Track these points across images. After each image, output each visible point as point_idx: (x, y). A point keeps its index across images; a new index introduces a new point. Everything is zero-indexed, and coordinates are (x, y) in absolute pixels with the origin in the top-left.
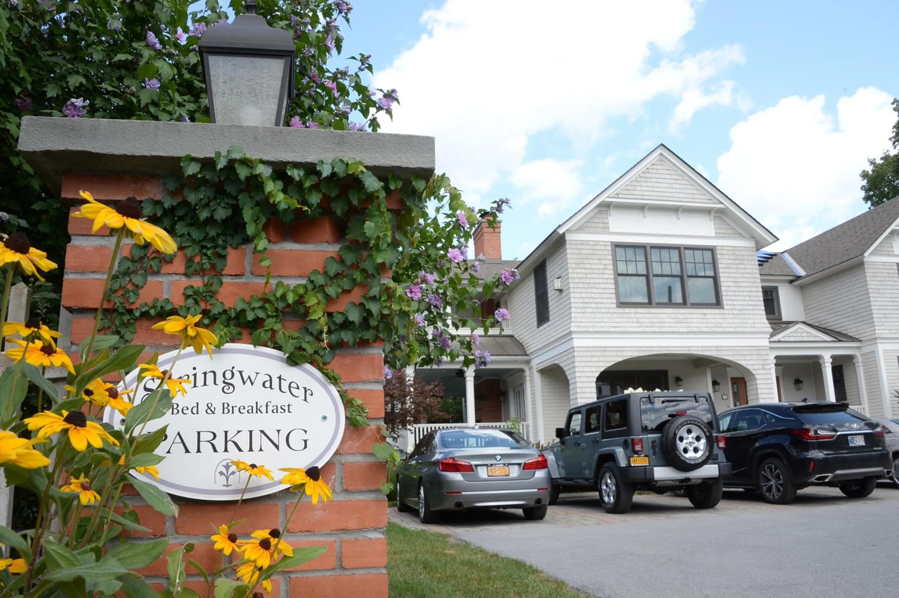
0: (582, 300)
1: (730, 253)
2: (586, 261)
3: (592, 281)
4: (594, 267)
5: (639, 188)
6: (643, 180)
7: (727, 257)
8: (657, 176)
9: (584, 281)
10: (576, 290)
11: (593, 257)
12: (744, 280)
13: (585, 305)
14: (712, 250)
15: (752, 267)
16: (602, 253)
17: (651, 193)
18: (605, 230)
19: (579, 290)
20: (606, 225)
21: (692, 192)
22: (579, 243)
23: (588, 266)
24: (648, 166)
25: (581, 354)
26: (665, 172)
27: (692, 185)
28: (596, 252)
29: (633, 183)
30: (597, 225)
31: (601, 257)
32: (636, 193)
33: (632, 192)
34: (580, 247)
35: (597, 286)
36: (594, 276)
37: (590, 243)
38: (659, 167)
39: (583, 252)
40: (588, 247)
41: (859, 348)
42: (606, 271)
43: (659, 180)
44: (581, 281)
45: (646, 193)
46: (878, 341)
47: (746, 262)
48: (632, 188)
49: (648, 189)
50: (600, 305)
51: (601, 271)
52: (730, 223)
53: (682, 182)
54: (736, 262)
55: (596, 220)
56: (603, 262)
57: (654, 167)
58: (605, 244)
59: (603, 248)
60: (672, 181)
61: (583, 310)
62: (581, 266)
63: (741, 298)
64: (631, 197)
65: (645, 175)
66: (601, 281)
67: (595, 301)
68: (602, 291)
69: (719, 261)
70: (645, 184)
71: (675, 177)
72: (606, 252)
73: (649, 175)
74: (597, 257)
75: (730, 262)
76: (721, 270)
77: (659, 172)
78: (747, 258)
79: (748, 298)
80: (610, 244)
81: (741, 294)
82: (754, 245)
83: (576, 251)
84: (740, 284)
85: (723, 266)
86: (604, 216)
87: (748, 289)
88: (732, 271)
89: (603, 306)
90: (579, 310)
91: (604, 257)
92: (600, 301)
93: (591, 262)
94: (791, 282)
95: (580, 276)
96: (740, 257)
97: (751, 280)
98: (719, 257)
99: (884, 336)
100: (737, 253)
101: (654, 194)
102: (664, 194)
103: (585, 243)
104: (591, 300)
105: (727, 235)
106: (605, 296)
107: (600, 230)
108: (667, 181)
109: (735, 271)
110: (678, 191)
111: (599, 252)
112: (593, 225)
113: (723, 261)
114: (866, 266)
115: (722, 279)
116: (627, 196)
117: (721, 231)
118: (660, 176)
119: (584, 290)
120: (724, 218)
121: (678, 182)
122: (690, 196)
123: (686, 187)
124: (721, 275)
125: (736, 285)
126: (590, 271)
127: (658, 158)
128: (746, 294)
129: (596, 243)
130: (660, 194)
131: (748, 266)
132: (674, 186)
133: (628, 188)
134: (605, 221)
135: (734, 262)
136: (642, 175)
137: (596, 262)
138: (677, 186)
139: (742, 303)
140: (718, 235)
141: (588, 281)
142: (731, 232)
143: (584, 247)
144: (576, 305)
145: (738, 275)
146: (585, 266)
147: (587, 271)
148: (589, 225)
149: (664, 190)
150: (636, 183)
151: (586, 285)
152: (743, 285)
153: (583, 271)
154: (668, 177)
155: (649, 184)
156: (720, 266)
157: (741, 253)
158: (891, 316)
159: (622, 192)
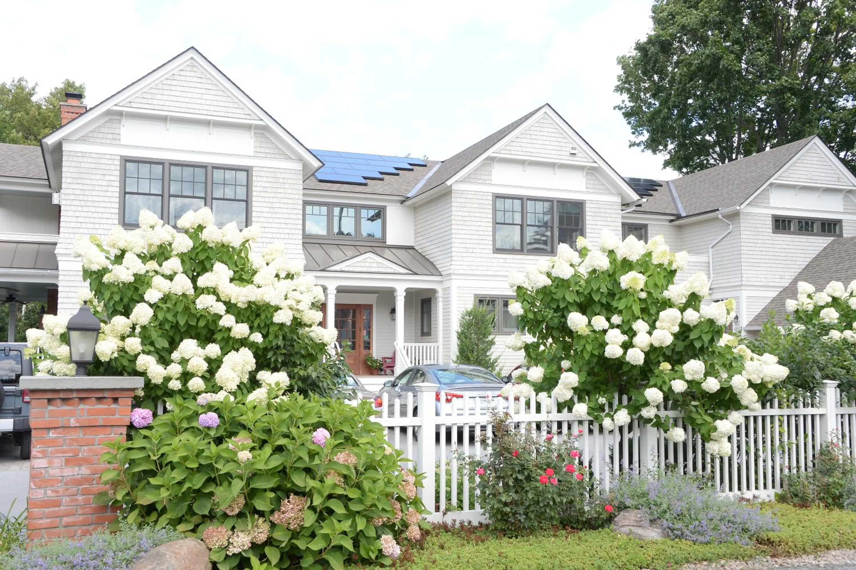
0: (75, 219)
1: (269, 175)
2: (86, 176)
3: (90, 198)
4: (95, 182)
5: (159, 97)
6: (165, 87)
7: (265, 179)
8: (184, 84)
9: (81, 198)
10: (69, 208)
11: (94, 172)
12: (282, 206)
13: (79, 225)
14: (247, 170)
15: (295, 192)
16: (108, 167)
17: (174, 104)
18: (116, 141)
19: (73, 208)
20: (116, 137)
21: (227, 104)
22: (80, 154)
23: (89, 182)
24: (174, 72)
25: (66, 278)
26: (195, 80)
27: (228, 96)
28: (101, 167)
29: (152, 91)
30: (105, 136)
31: (106, 172)
32: (155, 102)
33: (150, 101)
34: (81, 159)
35: (97, 204)
36: (94, 193)
37: (94, 155)
38: (188, 74)
39: (83, 165)
40: (91, 160)
41: (441, 282)
42: (111, 189)
43: (186, 89)
44: (77, 198)
45: (168, 103)
46: (453, 277)
47: (287, 186)
48: (150, 96)
49: (171, 98)
50: (97, 226)
51: (104, 188)
52: (274, 141)
53: (215, 93)
54: (275, 185)
55: (103, 130)
56: (107, 178)
57: (182, 73)
58: (113, 157)
59: (110, 162)
60: (203, 91)
61: (75, 230)
62: (79, 181)
63: (275, 225)
64: (146, 106)
65: (169, 82)
66: (102, 199)
67: (92, 220)
68: (102, 210)
69: (254, 184)
70: (167, 93)
71: (209, 87)
72: (113, 167)
73: (174, 83)
74: (100, 172)
75: (267, 185)
76: (254, 194)
77: (188, 79)
78: (289, 181)
79: (283, 226)
80: (119, 158)
81: (277, 221)
82: (301, 168)
83: (74, 164)
84: (276, 210)
85: (258, 189)
86: (115, 125)
87: (286, 216)
88: (268, 195)
89: (102, 226)
90: (71, 230)
91: (110, 172)
92: (98, 221)
93: (93, 177)
94: (402, 202)
95: (76, 192)
96: (281, 181)
97: (291, 206)
98: (254, 179)
99: (461, 272)
100: (279, 175)
101: (178, 104)
102: (190, 106)
103: (87, 155)
104: (87, 220)
105: (269, 156)
106: (105, 216)
107: (109, 142)
108: (196, 90)
109: (272, 195)
110: (208, 102)
111: (104, 167)
112: (100, 135)
113: (259, 184)
114: (453, 195)
115: (254, 204)
116: (142, 106)
117: (262, 150)
118: (188, 84)
119: (79, 209)
120: (268, 136)
121: (211, 92)
122: (223, 109)
123: (220, 98)
124: (254, 199)
125: (272, 210)
126: (90, 188)
127: (188, 63)
128: (283, 221)
129: (101, 156)
130: (183, 105)
131: (289, 191)
132: (205, 97)
133: (145, 95)
134: (116, 131)
135: (272, 185)
136: (165, 82)
137: (98, 177)
138: (210, 97)
139: (276, 231)
140: (257, 155)
141: (85, 198)
142: (276, 151)
143: (85, 160)
144: (68, 225)
145: (275, 200)
146: (84, 182)
147: (85, 187)
148: (95, 135)
149: (192, 101)
150: (157, 91)
151: (82, 203)
152: (280, 210)
153: (81, 187)
154: (199, 85)
155: (172, 93)
156: (254, 189)
157: (283, 176)
158: (475, 250)
159: (136, 101)
